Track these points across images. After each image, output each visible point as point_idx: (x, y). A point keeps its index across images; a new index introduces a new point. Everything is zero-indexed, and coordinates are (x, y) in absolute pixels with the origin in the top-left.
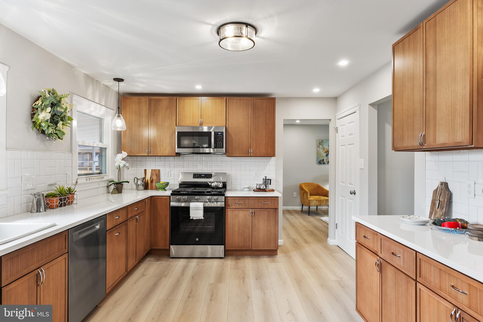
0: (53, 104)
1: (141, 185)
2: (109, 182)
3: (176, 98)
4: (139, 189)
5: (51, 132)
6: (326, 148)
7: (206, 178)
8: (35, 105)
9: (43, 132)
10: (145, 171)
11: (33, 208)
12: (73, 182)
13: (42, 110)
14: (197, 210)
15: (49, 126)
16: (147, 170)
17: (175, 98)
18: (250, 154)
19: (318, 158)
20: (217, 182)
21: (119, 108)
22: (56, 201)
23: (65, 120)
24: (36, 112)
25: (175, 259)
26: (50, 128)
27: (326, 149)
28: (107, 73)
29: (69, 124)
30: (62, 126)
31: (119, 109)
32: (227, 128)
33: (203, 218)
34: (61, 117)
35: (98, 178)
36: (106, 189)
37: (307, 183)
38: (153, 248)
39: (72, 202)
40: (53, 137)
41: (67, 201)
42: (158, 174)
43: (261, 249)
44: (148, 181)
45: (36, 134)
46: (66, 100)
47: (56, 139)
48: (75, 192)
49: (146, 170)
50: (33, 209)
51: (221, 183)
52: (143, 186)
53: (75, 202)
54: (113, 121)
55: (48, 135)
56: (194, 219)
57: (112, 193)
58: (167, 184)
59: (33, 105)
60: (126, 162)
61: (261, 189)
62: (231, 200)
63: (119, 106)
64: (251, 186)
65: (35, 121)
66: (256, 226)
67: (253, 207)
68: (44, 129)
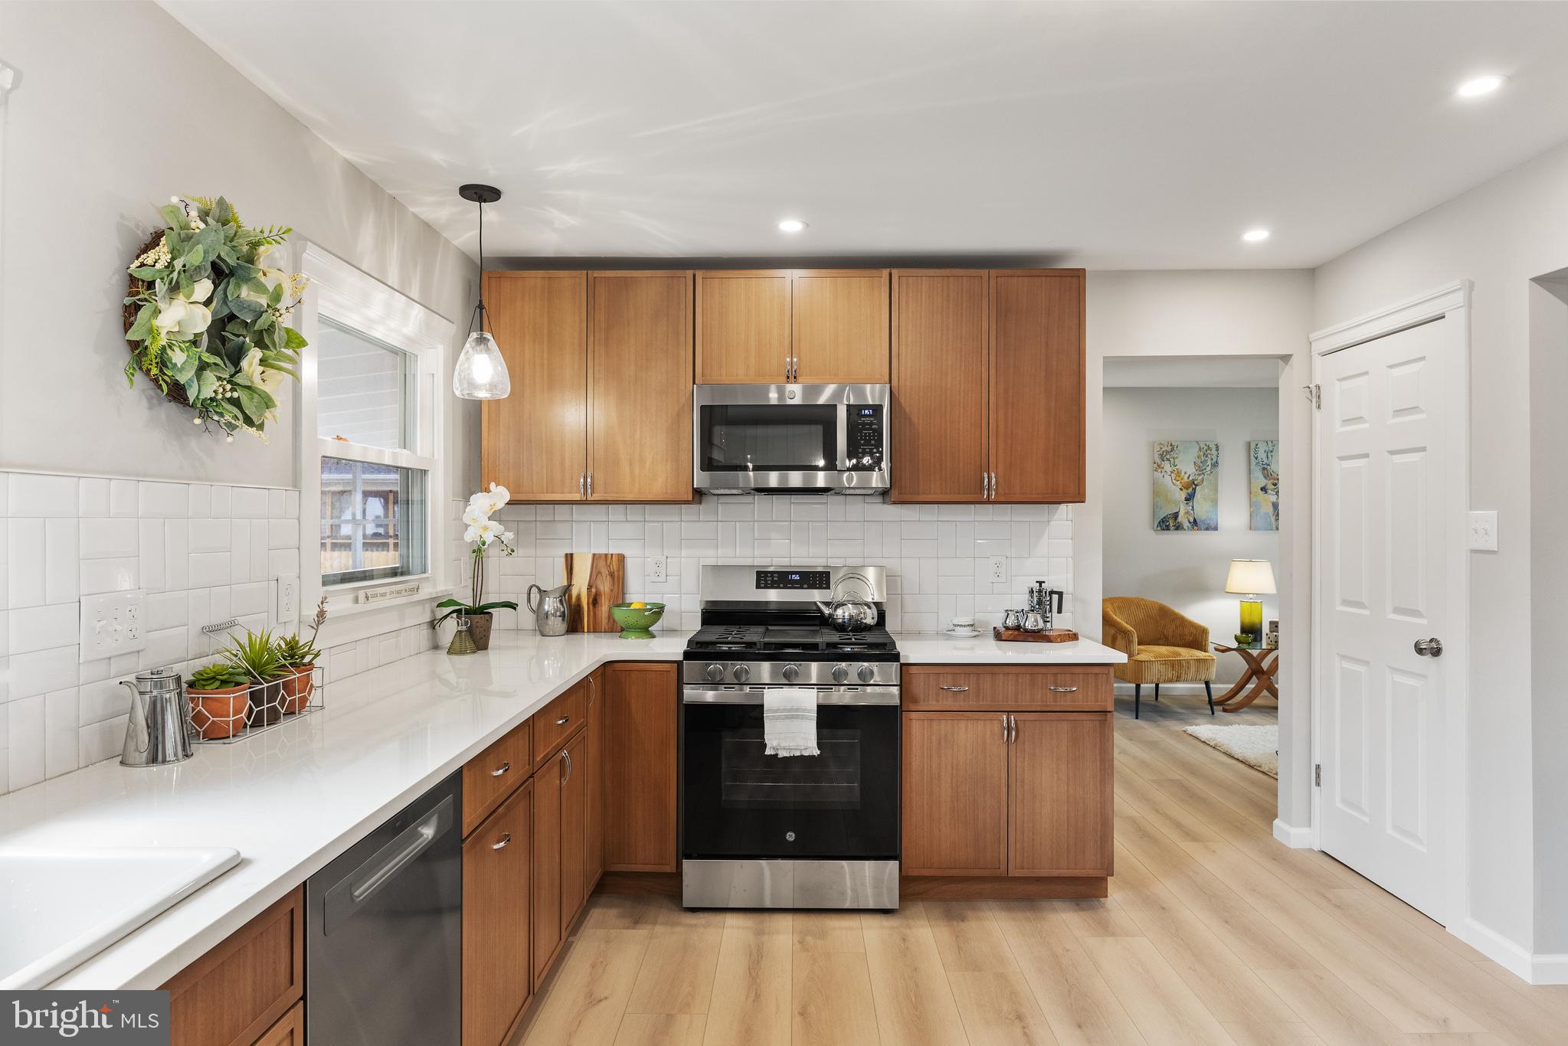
0: (224, 271)
1: (554, 615)
2: (438, 606)
3: (694, 276)
4: (547, 630)
5: (213, 395)
6: (1185, 473)
7: (806, 586)
8: (142, 265)
9: (177, 393)
10: (569, 559)
11: (134, 744)
12: (304, 613)
13: (174, 289)
14: (792, 717)
15: (203, 367)
16: (575, 557)
17: (689, 273)
18: (986, 492)
19: (1155, 507)
20: (854, 604)
21: (481, 307)
22: (235, 702)
23: (275, 344)
24: (146, 300)
25: (701, 915)
26: (209, 376)
27: (1187, 475)
28: (437, 156)
29: (291, 360)
30: (261, 369)
31: (484, 310)
32: (895, 391)
33: (816, 752)
34: (255, 332)
35: (399, 592)
36: (425, 632)
37: (1122, 598)
38: (612, 870)
39: (303, 701)
40: (221, 415)
41: (283, 699)
42: (618, 571)
43: (1044, 873)
44: (579, 598)
45: (144, 403)
46: (277, 255)
47: (231, 427)
48: (313, 659)
49: (572, 555)
50: (133, 748)
51: (870, 608)
52: (563, 620)
53: (315, 698)
54: (457, 360)
55: (199, 405)
56: (782, 754)
57: (451, 651)
58: (658, 611)
59: (133, 266)
60: (502, 528)
61: (1026, 631)
62: (922, 676)
63: (481, 301)
64: (979, 616)
65: (143, 341)
66: (1023, 781)
67: (1011, 704)
68: (182, 379)
